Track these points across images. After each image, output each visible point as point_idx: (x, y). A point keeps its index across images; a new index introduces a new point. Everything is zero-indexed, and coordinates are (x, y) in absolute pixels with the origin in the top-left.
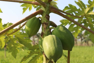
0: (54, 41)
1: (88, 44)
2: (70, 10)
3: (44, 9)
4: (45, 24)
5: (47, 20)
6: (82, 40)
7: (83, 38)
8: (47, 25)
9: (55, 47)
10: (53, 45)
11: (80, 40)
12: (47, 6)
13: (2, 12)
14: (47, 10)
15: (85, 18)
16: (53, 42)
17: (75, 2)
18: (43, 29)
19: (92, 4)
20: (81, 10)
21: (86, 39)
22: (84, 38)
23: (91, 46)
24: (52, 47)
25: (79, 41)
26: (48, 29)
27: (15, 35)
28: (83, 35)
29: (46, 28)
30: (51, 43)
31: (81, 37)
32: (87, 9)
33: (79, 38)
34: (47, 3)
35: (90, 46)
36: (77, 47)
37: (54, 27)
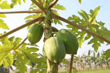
0: (56, 42)
1: (102, 67)
2: (74, 20)
3: (45, 15)
4: (47, 29)
5: (48, 25)
6: (95, 63)
7: (96, 62)
8: (49, 30)
9: (57, 47)
10: (54, 45)
11: (94, 63)
12: (47, 12)
13: (9, 29)
14: (48, 16)
15: (88, 28)
16: (54, 42)
17: (79, 12)
18: (45, 34)
19: (94, 13)
20: (84, 20)
21: (99, 62)
22: (98, 61)
23: (106, 69)
24: (53, 47)
25: (93, 65)
26: (51, 33)
27: (22, 51)
28: (96, 58)
29: (48, 33)
30: (52, 44)
31: (94, 61)
32: (90, 19)
33: (92, 62)
34: (48, 9)
35: (104, 69)
36: (91, 70)
37: (56, 32)
